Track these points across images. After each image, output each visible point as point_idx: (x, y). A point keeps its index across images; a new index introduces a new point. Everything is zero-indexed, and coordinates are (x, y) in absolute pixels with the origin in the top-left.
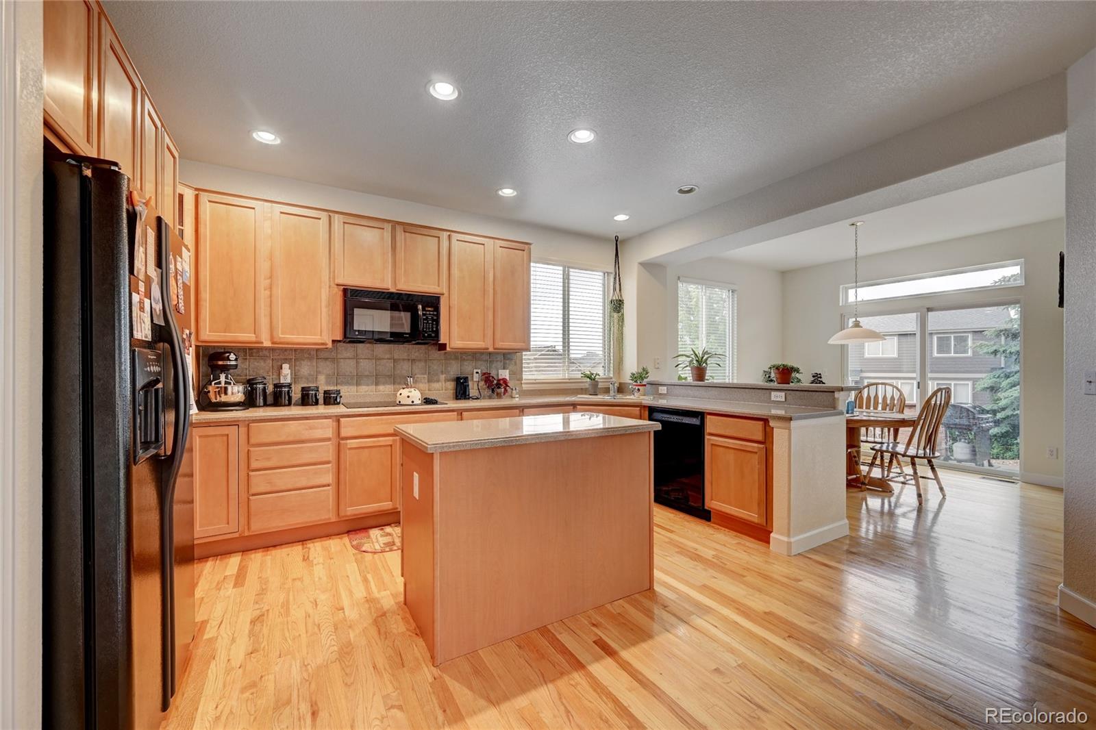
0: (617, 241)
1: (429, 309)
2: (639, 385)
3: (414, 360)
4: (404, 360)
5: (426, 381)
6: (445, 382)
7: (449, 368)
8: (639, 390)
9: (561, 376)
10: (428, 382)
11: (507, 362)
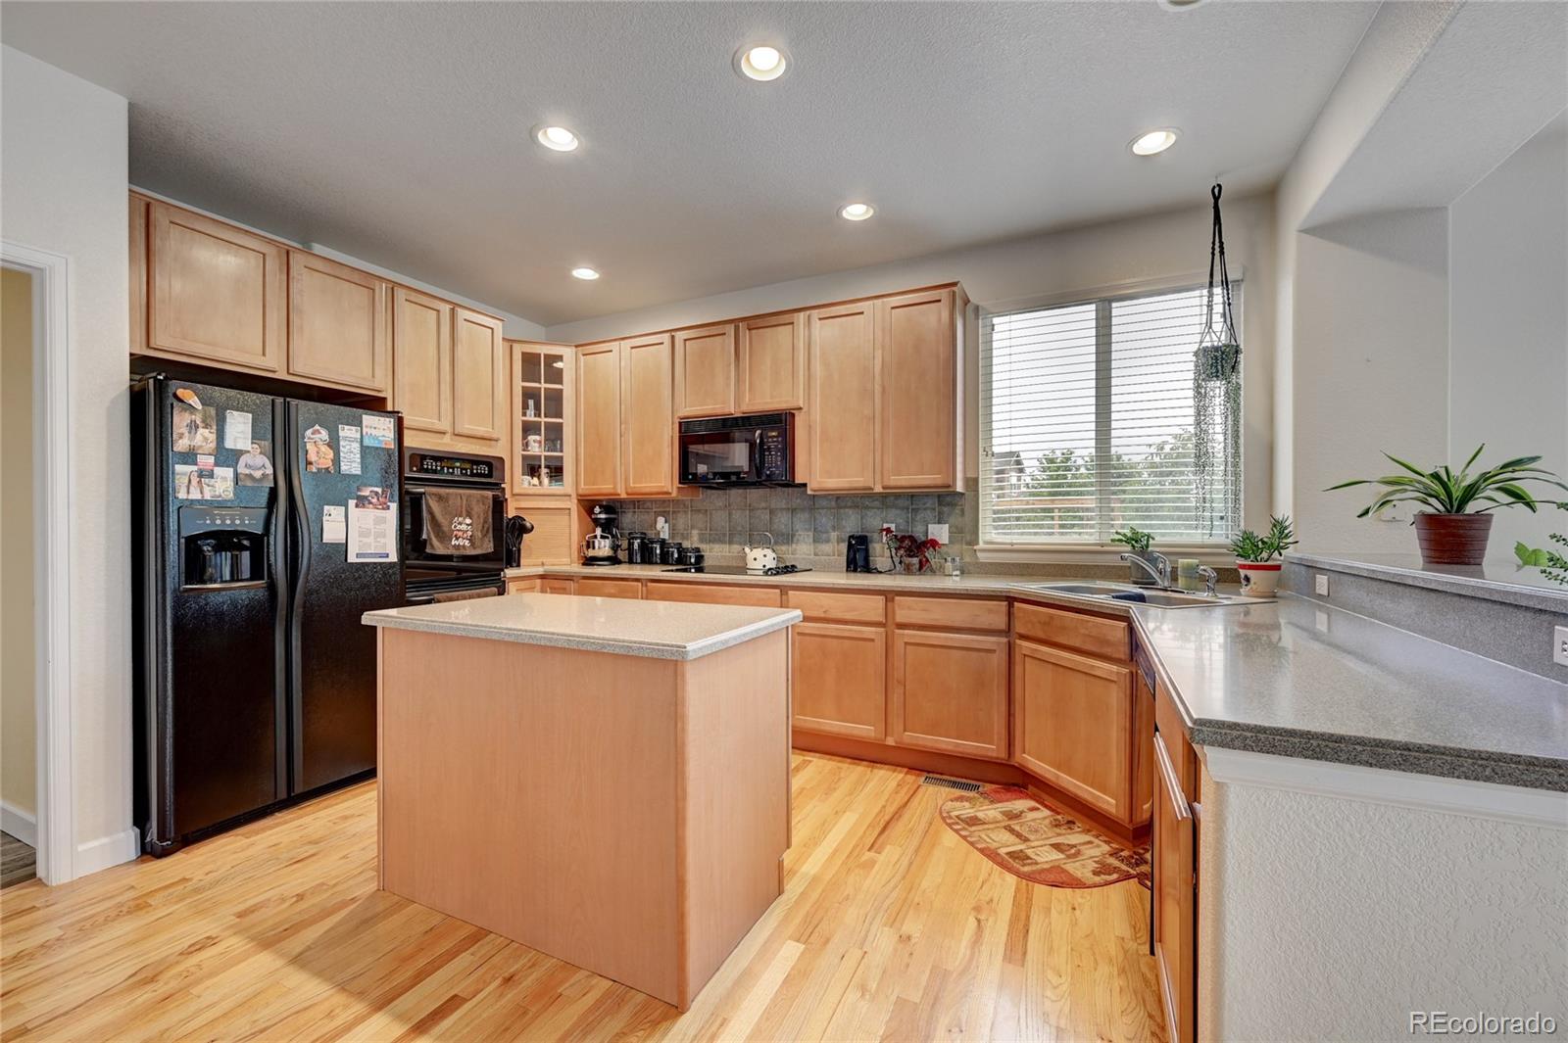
0: (1216, 199)
1: (774, 434)
2: (1250, 567)
3: (795, 509)
4: (782, 509)
5: (811, 540)
6: (838, 543)
7: (844, 522)
8: (1247, 579)
9: (1092, 540)
10: (814, 541)
11: (945, 509)
